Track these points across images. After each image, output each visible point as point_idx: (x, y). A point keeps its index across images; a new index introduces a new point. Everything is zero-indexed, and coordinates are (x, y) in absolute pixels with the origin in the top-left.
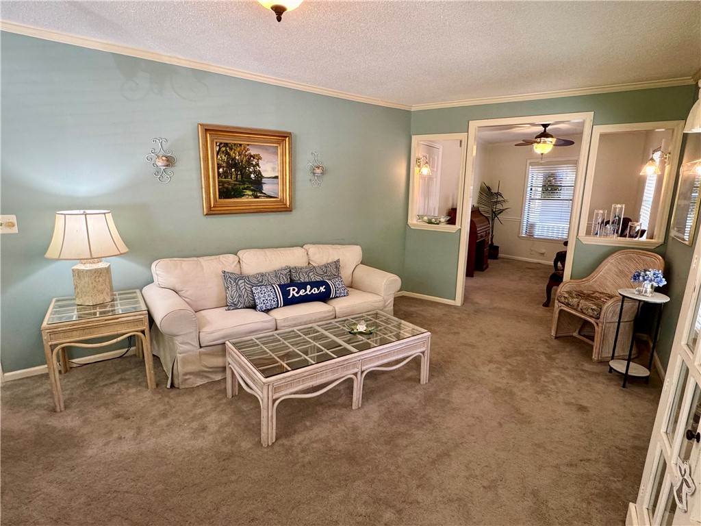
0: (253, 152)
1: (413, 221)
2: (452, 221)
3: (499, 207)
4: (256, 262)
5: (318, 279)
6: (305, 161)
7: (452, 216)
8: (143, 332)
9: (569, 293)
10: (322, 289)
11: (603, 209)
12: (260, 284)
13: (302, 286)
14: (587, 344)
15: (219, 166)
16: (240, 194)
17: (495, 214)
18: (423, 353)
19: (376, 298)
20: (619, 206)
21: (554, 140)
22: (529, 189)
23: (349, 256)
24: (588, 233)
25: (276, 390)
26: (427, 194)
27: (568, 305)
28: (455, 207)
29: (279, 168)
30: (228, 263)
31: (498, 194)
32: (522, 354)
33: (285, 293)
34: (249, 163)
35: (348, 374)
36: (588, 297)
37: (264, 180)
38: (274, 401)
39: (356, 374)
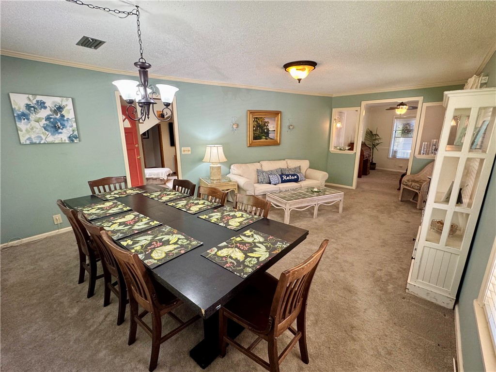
0: (266, 120)
1: (332, 149)
2: (351, 149)
3: (377, 142)
4: (267, 166)
5: (293, 173)
6: (286, 123)
7: (351, 146)
8: (236, 189)
9: (408, 181)
10: (296, 177)
11: (428, 142)
12: (271, 174)
13: (288, 175)
14: (415, 203)
15: (254, 127)
16: (261, 138)
17: (374, 146)
18: (340, 200)
19: (317, 182)
20: (435, 140)
21: (407, 107)
22: (394, 132)
23: (304, 164)
24: (420, 153)
25: (290, 205)
26: (338, 136)
27: (407, 185)
28: (352, 142)
29: (275, 126)
30: (257, 166)
31: (376, 135)
32: (384, 206)
33: (282, 178)
34: (264, 125)
35: (313, 204)
36: (417, 182)
37: (270, 132)
38: (290, 209)
39: (315, 205)
